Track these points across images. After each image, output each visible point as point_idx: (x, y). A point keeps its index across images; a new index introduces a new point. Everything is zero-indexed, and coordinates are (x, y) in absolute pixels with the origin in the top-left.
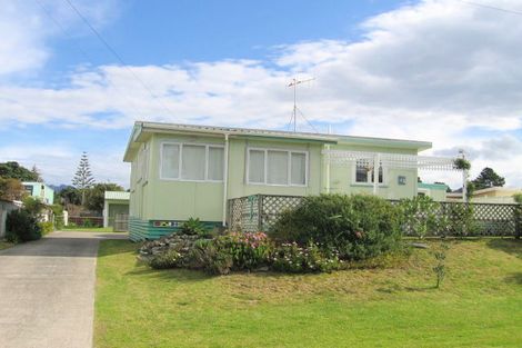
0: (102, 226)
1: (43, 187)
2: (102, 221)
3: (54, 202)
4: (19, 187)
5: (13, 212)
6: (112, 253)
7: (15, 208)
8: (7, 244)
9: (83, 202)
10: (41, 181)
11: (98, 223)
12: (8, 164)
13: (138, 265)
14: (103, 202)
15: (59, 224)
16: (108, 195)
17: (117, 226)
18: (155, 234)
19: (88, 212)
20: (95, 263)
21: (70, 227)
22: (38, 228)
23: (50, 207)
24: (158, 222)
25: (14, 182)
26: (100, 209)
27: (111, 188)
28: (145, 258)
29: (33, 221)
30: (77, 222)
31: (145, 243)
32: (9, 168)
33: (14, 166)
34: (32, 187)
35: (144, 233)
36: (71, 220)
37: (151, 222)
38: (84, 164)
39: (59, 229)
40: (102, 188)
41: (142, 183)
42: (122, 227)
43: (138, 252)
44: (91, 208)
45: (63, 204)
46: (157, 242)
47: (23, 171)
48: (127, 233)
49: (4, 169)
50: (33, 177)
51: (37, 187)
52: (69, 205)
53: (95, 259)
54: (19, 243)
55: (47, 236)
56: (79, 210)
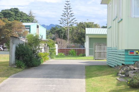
0: (84, 55)
1: (38, 27)
2: (84, 51)
3: (47, 38)
4: (21, 27)
5: (20, 45)
6: (97, 76)
7: (21, 43)
8: (18, 70)
9: (69, 36)
10: (36, 22)
11: (81, 53)
12: (11, 10)
13: (118, 84)
14: (84, 37)
15: (52, 54)
16: (88, 31)
17: (97, 54)
18: (130, 61)
19: (72, 45)
20: (84, 84)
21: (61, 56)
22: (38, 57)
23: (45, 41)
24: (132, 51)
25: (17, 23)
26: (83, 43)
27: (89, 26)
28: (123, 80)
29: (34, 52)
30: (65, 52)
31: (122, 68)
32: (12, 13)
33: (16, 11)
34: (29, 26)
35: (121, 60)
36: (60, 51)
37: (127, 51)
38: (68, 8)
39: (52, 58)
40: (83, 26)
41: (117, 21)
42: (101, 55)
43: (117, 75)
44: (75, 42)
45: (53, 39)
46: (132, 67)
47: (22, 14)
48: (105, 60)
49: (9, 13)
50: (29, 19)
51: (33, 26)
52: (58, 40)
53: (84, 80)
54: (26, 68)
55: (44, 63)
56: (66, 44)
